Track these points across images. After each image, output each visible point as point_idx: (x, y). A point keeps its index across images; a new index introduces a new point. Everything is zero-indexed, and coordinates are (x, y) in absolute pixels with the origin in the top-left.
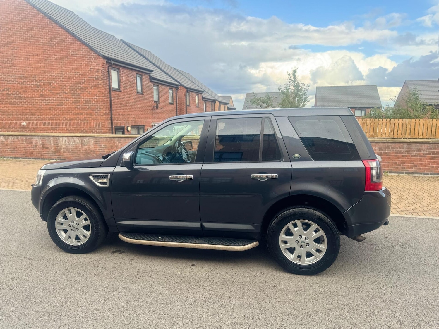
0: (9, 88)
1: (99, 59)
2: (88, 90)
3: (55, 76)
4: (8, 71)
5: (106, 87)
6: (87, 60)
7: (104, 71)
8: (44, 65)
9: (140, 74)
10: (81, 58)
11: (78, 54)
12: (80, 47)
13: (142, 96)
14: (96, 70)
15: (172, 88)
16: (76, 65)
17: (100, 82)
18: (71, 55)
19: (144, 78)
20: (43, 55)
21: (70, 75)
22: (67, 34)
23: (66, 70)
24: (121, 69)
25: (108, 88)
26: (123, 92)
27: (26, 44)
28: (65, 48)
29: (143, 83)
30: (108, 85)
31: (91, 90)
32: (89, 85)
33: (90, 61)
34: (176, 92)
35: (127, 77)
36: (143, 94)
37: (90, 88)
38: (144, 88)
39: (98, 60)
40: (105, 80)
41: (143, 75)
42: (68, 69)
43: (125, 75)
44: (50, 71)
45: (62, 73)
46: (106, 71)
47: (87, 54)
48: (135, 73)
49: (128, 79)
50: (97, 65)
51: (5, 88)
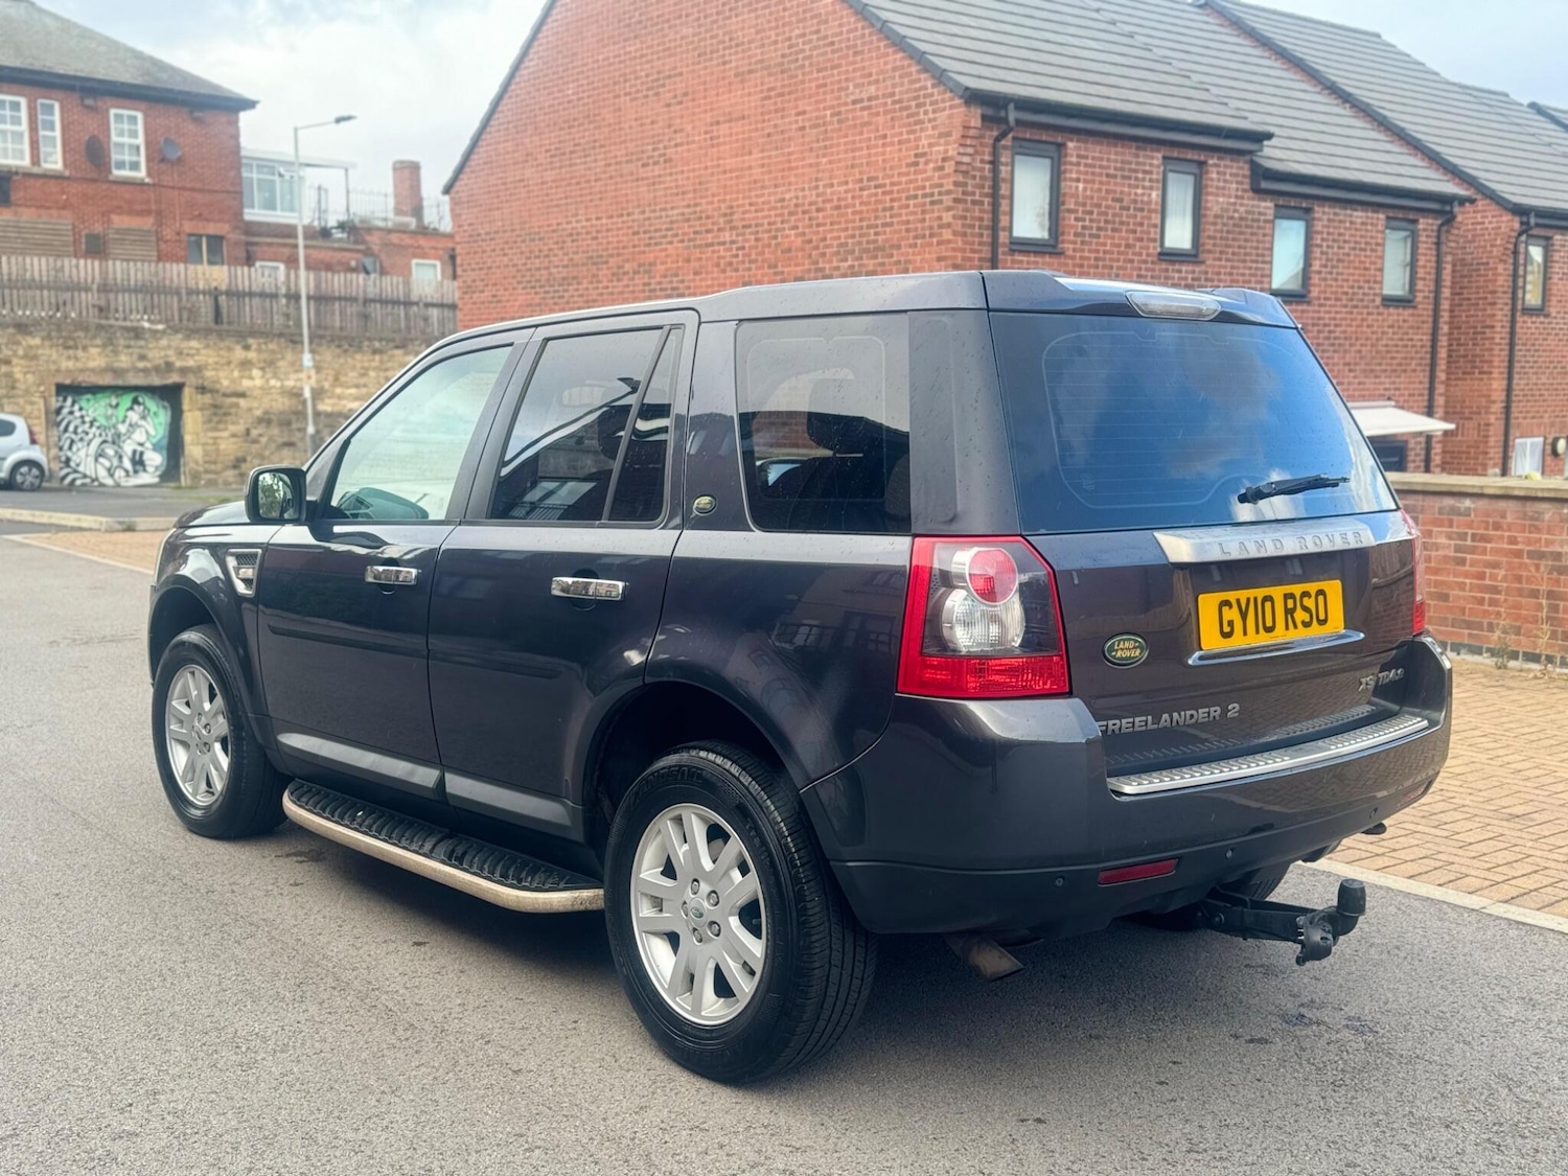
0: (651, 264)
1: (951, 107)
2: (903, 254)
3: (794, 201)
4: (652, 195)
5: (973, 235)
6: (908, 116)
7: (967, 164)
8: (763, 158)
9: (1189, 156)
10: (886, 112)
11: (877, 98)
12: (886, 63)
13: (1193, 272)
14: (937, 161)
15: (1411, 216)
16: (868, 148)
17: (947, 217)
18: (854, 102)
19: (1214, 176)
20: (762, 114)
21: (843, 195)
22: (845, 13)
23: (832, 170)
24: (1071, 145)
25: (985, 239)
26: (1073, 258)
27: (712, 74)
28: (833, 75)
29: (1207, 201)
30: (987, 228)
31: (914, 254)
32: (908, 230)
33: (916, 123)
34: (1438, 237)
35: (1104, 179)
36: (1202, 256)
37: (910, 246)
38: (1210, 230)
39: (947, 112)
40: (974, 202)
41: (1211, 162)
42: (839, 169)
43: (1093, 174)
44: (781, 181)
45: (817, 187)
46: (982, 161)
47: (907, 91)
48: (1157, 158)
49: (1107, 191)
50: (941, 135)
51: (640, 265)
